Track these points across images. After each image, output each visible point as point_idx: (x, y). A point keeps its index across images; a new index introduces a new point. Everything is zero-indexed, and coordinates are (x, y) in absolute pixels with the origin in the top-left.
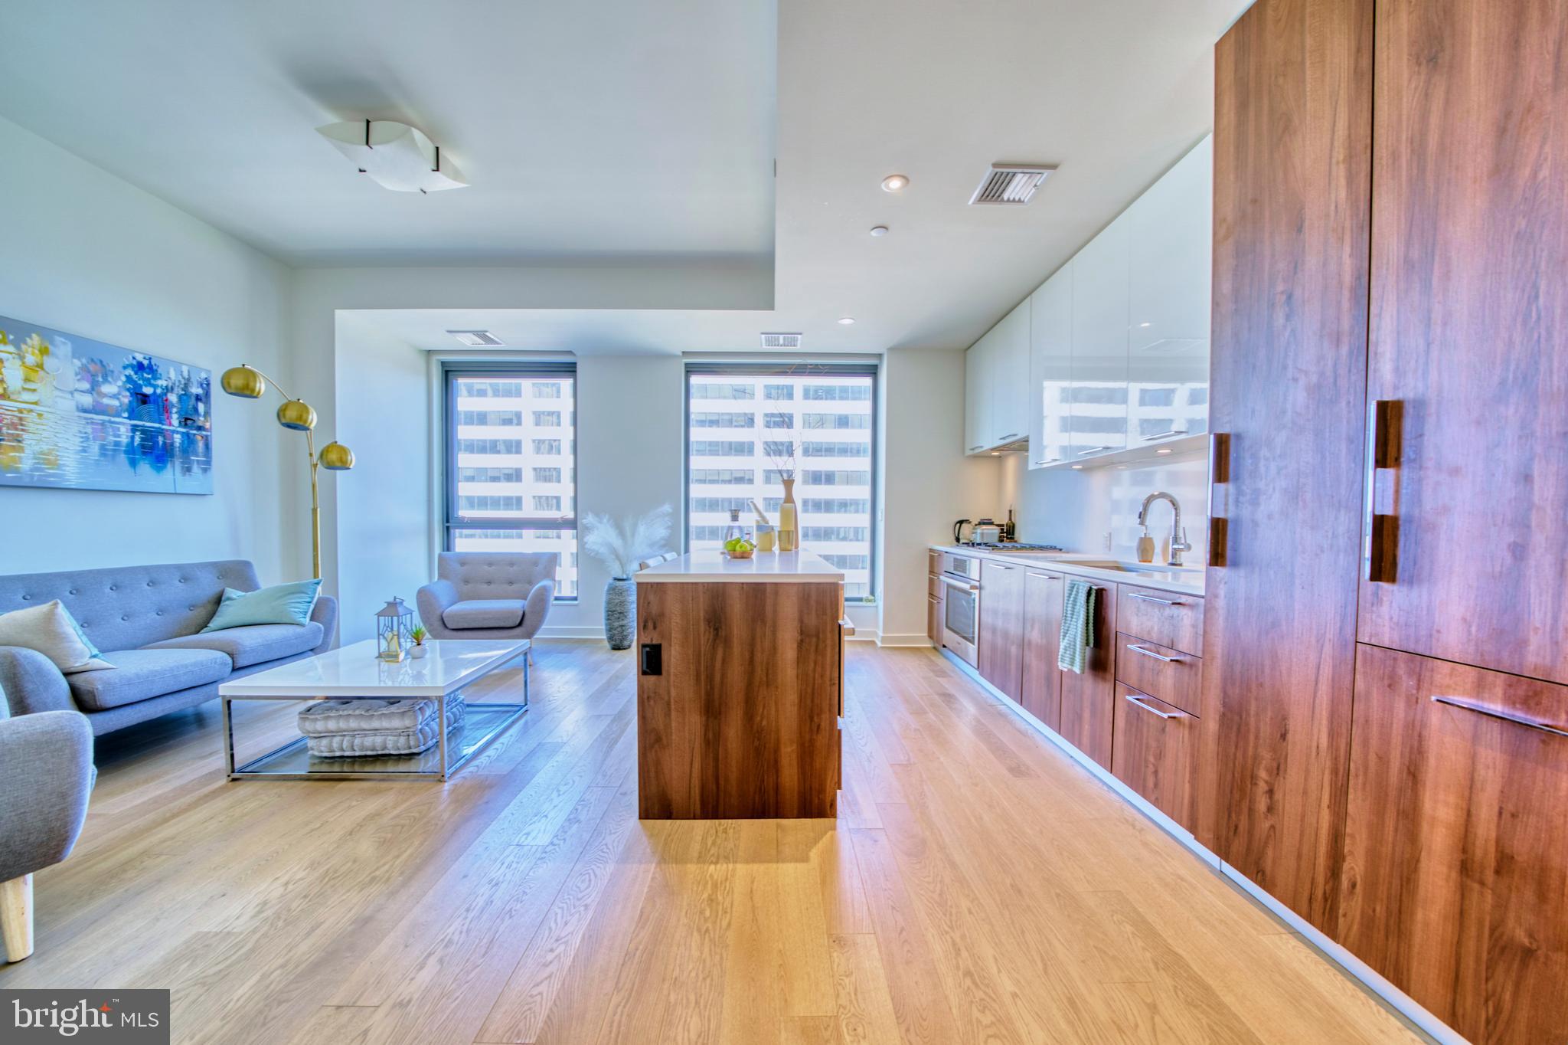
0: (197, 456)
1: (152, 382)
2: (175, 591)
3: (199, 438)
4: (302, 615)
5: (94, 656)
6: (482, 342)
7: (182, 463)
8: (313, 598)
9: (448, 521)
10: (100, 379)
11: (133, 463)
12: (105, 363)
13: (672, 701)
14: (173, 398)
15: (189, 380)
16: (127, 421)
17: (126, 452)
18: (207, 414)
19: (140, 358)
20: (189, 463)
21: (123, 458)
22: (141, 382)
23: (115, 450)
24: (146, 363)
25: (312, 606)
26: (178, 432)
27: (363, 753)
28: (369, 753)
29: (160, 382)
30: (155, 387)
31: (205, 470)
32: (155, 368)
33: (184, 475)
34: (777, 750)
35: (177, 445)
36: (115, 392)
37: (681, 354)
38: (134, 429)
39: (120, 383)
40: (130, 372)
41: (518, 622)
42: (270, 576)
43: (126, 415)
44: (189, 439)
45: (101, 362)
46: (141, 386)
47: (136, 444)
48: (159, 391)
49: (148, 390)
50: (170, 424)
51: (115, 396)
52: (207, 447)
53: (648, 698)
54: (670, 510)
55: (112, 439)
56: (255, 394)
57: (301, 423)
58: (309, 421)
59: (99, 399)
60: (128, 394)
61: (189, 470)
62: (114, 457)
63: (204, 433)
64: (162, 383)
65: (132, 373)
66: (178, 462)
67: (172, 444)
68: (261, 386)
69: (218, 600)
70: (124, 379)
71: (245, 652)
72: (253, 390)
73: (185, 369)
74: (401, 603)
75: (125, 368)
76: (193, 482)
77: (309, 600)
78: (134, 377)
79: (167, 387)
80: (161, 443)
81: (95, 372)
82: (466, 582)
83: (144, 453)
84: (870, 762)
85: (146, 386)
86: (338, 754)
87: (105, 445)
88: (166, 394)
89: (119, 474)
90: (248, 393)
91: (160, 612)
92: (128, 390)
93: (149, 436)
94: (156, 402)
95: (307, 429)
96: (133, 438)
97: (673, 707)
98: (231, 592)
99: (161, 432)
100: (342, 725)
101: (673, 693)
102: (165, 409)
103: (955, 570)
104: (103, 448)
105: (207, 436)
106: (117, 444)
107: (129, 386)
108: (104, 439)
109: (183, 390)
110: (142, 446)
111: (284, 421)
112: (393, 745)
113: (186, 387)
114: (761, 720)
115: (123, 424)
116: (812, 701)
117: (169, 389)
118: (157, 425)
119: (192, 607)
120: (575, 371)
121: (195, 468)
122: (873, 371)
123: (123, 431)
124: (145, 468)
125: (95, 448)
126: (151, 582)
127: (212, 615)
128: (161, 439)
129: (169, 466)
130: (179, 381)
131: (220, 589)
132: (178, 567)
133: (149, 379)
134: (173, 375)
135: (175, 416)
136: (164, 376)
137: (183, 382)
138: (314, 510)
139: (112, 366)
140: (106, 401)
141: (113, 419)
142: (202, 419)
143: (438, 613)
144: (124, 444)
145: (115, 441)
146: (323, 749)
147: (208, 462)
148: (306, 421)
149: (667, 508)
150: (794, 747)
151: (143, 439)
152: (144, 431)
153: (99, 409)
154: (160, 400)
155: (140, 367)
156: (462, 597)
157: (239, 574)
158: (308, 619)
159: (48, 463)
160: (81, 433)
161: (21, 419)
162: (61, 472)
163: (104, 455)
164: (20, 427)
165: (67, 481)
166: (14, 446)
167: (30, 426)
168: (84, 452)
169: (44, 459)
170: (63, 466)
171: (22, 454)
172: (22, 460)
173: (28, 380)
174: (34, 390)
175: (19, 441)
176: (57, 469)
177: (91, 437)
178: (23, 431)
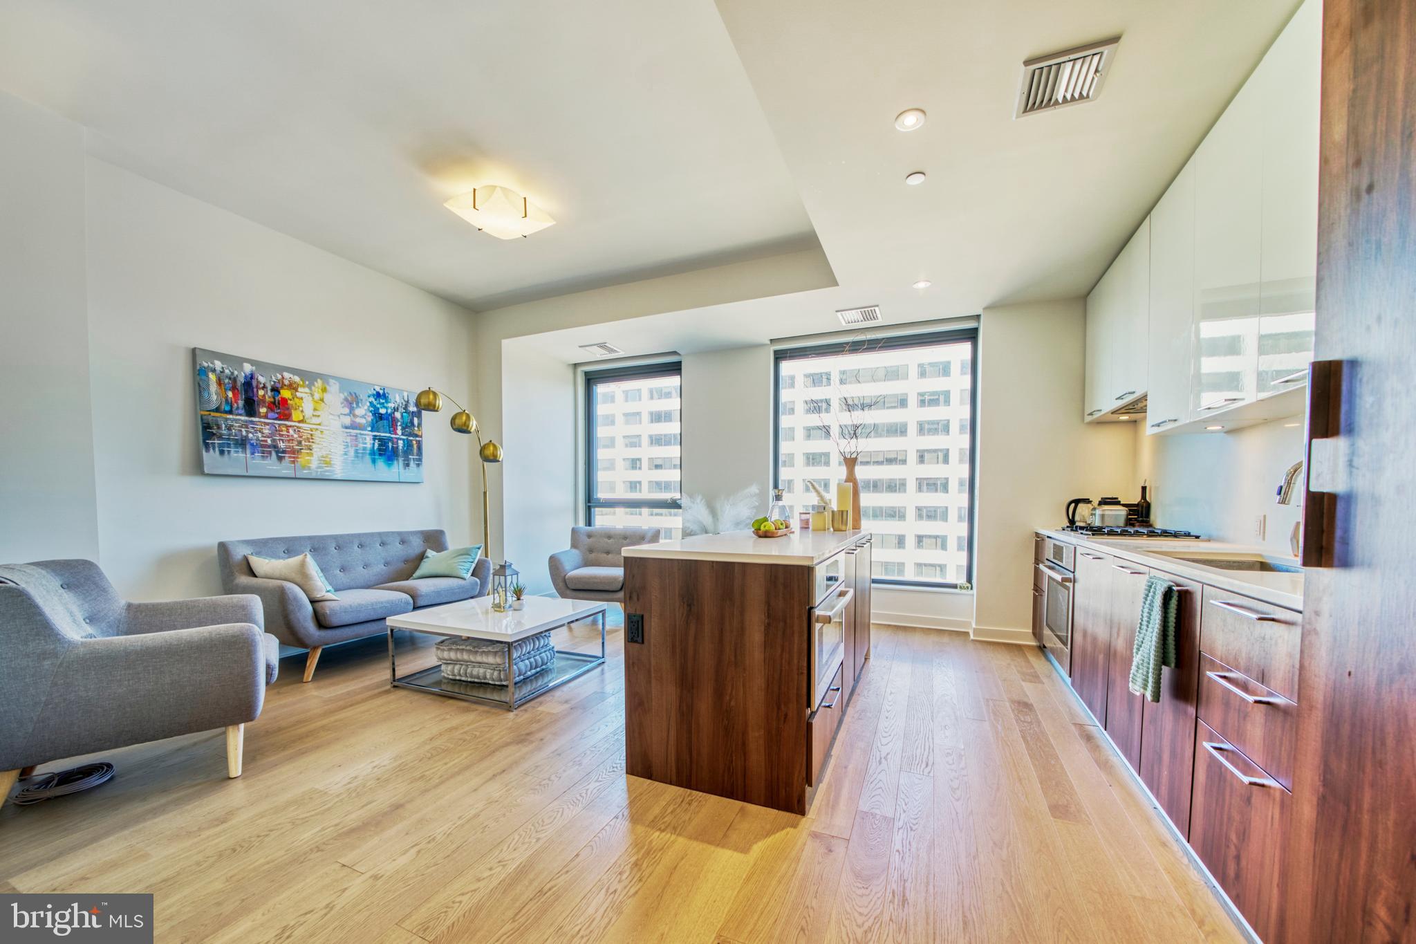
0: (413, 455)
1: (385, 405)
2: (397, 550)
3: (414, 442)
4: (465, 572)
5: (328, 591)
6: (607, 352)
7: (404, 460)
8: (474, 559)
9: (589, 502)
10: (355, 406)
11: (374, 461)
12: (357, 394)
13: (652, 670)
14: (398, 415)
15: (408, 402)
16: (370, 433)
17: (370, 454)
18: (420, 425)
19: (378, 389)
20: (408, 461)
21: (368, 458)
22: (379, 406)
23: (362, 453)
24: (381, 392)
25: (474, 565)
26: (401, 439)
27: (473, 680)
28: (476, 680)
29: (390, 405)
30: (387, 408)
31: (418, 465)
32: (387, 395)
33: (405, 469)
34: (745, 733)
35: (400, 448)
36: (363, 413)
37: (769, 342)
38: (375, 438)
39: (366, 407)
40: (372, 399)
41: (619, 587)
42: (454, 542)
43: (370, 429)
44: (409, 445)
45: (355, 394)
46: (378, 409)
47: (375, 449)
48: (389, 411)
49: (383, 411)
50: (396, 434)
51: (363, 417)
52: (419, 448)
53: (633, 663)
54: (757, 491)
55: (361, 445)
56: (436, 408)
57: (465, 428)
58: (470, 426)
59: (354, 420)
60: (371, 414)
61: (408, 465)
62: (362, 457)
63: (418, 439)
64: (391, 405)
65: (373, 400)
66: (401, 460)
67: (397, 447)
68: (440, 402)
69: (422, 557)
70: (368, 404)
71: (421, 596)
72: (435, 406)
73: (405, 394)
74: (510, 566)
75: (369, 397)
76: (411, 473)
77: (471, 560)
78: (375, 402)
79: (394, 408)
80: (390, 447)
81: (352, 402)
82: (591, 551)
83: (380, 455)
84: (880, 763)
85: (381, 408)
86: (458, 678)
88: (394, 413)
89: (365, 469)
90: (432, 408)
91: (386, 564)
92: (371, 412)
93: (383, 442)
94: (387, 419)
95: (469, 432)
96: (374, 444)
97: (653, 675)
98: (430, 553)
99: (390, 439)
100: (459, 656)
101: (653, 662)
102: (393, 423)
103: (1054, 558)
104: (356, 451)
105: (419, 441)
106: (364, 449)
107: (371, 409)
108: (357, 446)
109: (404, 409)
110: (379, 450)
111: (454, 427)
112: (490, 676)
113: (406, 408)
114: (730, 700)
115: (368, 435)
116: (780, 688)
117: (396, 409)
118: (388, 435)
119: (406, 561)
120: (681, 369)
121: (412, 463)
122: (971, 335)
123: (368, 440)
124: (381, 463)
125: (352, 452)
126: (382, 543)
127: (417, 567)
128: (390, 444)
129: (395, 462)
130: (402, 403)
131: (424, 550)
132: (399, 533)
133: (383, 403)
134: (398, 399)
135: (399, 428)
136: (393, 401)
137: (404, 403)
138: (485, 493)
139: (361, 396)
140: (358, 420)
141: (362, 432)
142: (416, 429)
143: (563, 575)
144: (368, 449)
145: (364, 447)
146: (448, 672)
147: (420, 460)
148: (468, 427)
149: (754, 489)
150: (762, 732)
151: (379, 445)
152: (381, 440)
153: (354, 426)
154: (390, 417)
155: (378, 395)
156: (587, 563)
157: (435, 540)
158: (470, 574)
159: (326, 464)
160: (344, 442)
161: (311, 435)
162: (331, 469)
163: (357, 457)
164: (311, 440)
165: (336, 474)
166: (308, 453)
167: (317, 439)
168: (346, 454)
169: (324, 461)
170: (334, 464)
171: (312, 458)
172: (312, 461)
173: (315, 410)
174: (319, 416)
175: (311, 450)
176: (331, 467)
177: (350, 445)
178: (313, 442)
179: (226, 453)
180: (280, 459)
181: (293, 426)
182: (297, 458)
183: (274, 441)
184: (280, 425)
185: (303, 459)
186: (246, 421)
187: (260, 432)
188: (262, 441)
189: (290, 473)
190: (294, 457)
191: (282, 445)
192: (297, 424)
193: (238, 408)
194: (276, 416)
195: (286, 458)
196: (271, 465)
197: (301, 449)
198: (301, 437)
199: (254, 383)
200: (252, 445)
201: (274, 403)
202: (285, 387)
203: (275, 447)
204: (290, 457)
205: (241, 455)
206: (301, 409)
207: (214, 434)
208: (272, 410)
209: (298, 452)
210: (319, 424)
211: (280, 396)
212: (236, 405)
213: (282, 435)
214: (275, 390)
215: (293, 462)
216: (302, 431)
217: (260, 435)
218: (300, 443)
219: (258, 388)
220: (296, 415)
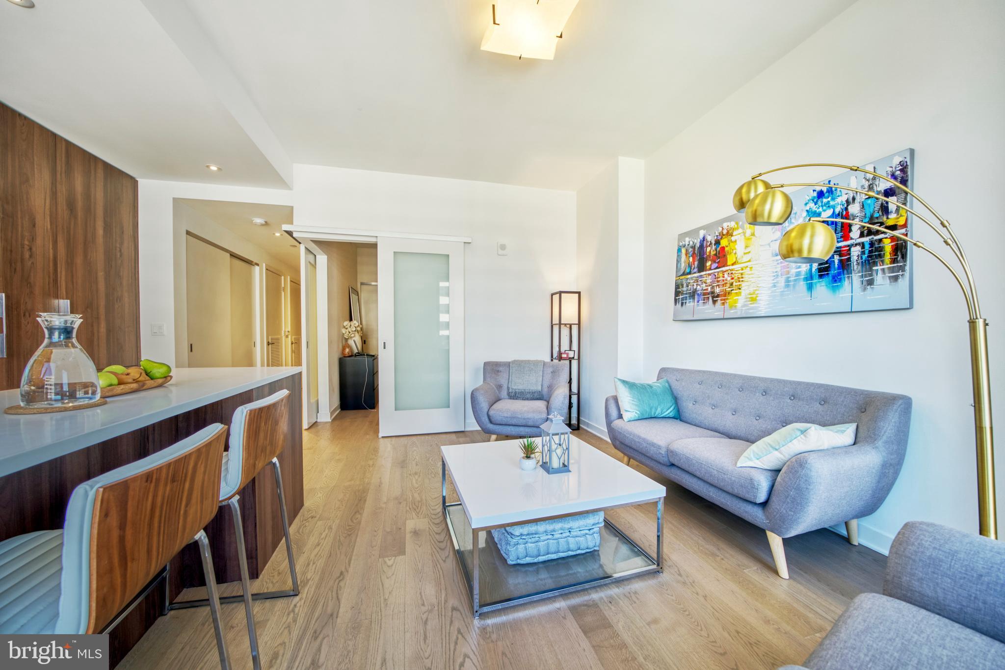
0: (882, 264)
1: (831, 203)
3: (888, 241)
7: (862, 277)
11: (810, 287)
14: (853, 209)
15: (875, 177)
17: (806, 279)
20: (871, 275)
21: (803, 285)
22: (820, 210)
23: (795, 280)
24: (824, 189)
26: (856, 245)
29: (839, 200)
30: (834, 207)
32: (834, 189)
33: (863, 290)
35: (855, 258)
40: (811, 205)
44: (873, 249)
47: (813, 273)
48: (838, 209)
50: (848, 239)
55: (793, 271)
61: (871, 283)
62: (794, 286)
64: (842, 199)
65: (813, 205)
66: (856, 277)
70: (805, 214)
75: (807, 203)
76: (878, 295)
78: (814, 208)
79: (847, 200)
80: (836, 262)
83: (821, 277)
85: (825, 210)
87: (788, 278)
88: (846, 209)
89: (800, 298)
102: (844, 225)
104: (788, 280)
106: (798, 276)
108: (788, 272)
110: (819, 270)
113: (871, 188)
117: (849, 202)
121: (881, 278)
124: (822, 287)
125: (782, 281)
128: (837, 258)
129: (846, 283)
130: (863, 186)
133: (829, 202)
134: (854, 184)
135: (855, 228)
136: (844, 191)
137: (868, 183)
142: (893, 216)
144: (803, 273)
145: (797, 272)
147: (900, 268)
155: (819, 196)
159: (751, 301)
160: (773, 272)
161: (742, 274)
162: (757, 305)
163: (787, 286)
164: (741, 280)
165: (760, 311)
166: (736, 293)
167: (746, 277)
168: (775, 286)
169: (751, 298)
170: (760, 300)
171: (740, 297)
172: (739, 302)
173: (747, 247)
174: (749, 252)
175: (740, 289)
176: (756, 303)
177: (779, 274)
178: (742, 281)
179: (684, 303)
180: (714, 302)
181: (728, 270)
182: (727, 299)
183: (713, 287)
184: (718, 272)
185: (731, 300)
186: (698, 277)
187: (705, 283)
188: (705, 290)
189: (719, 314)
190: (724, 300)
191: (717, 290)
192: (731, 267)
193: (694, 268)
194: (717, 265)
195: (719, 301)
196: (708, 309)
197: (732, 290)
198: (733, 279)
199: (705, 244)
200: (698, 295)
201: (716, 255)
202: (724, 237)
203: (713, 293)
204: (721, 300)
205: (692, 304)
206: (734, 251)
207: (680, 292)
208: (715, 262)
209: (729, 293)
210: (749, 261)
211: (720, 246)
212: (693, 266)
213: (718, 281)
214: (717, 242)
215: (723, 304)
216: (734, 272)
217: (704, 285)
218: (732, 284)
219: (707, 247)
220: (730, 259)
